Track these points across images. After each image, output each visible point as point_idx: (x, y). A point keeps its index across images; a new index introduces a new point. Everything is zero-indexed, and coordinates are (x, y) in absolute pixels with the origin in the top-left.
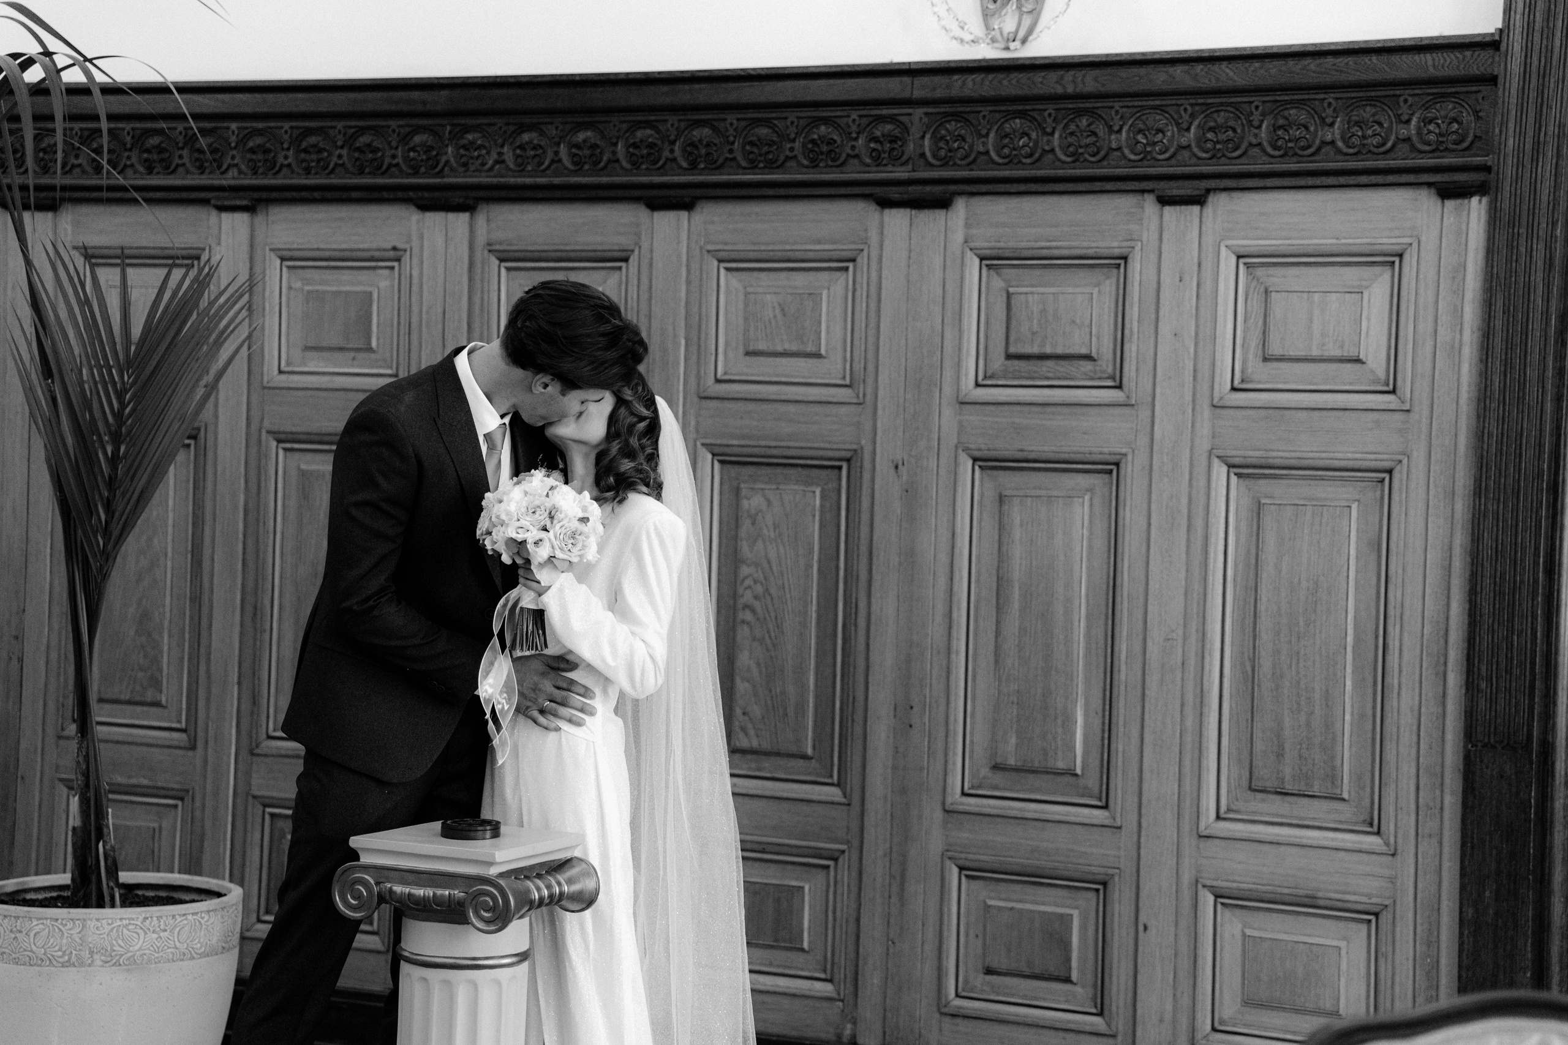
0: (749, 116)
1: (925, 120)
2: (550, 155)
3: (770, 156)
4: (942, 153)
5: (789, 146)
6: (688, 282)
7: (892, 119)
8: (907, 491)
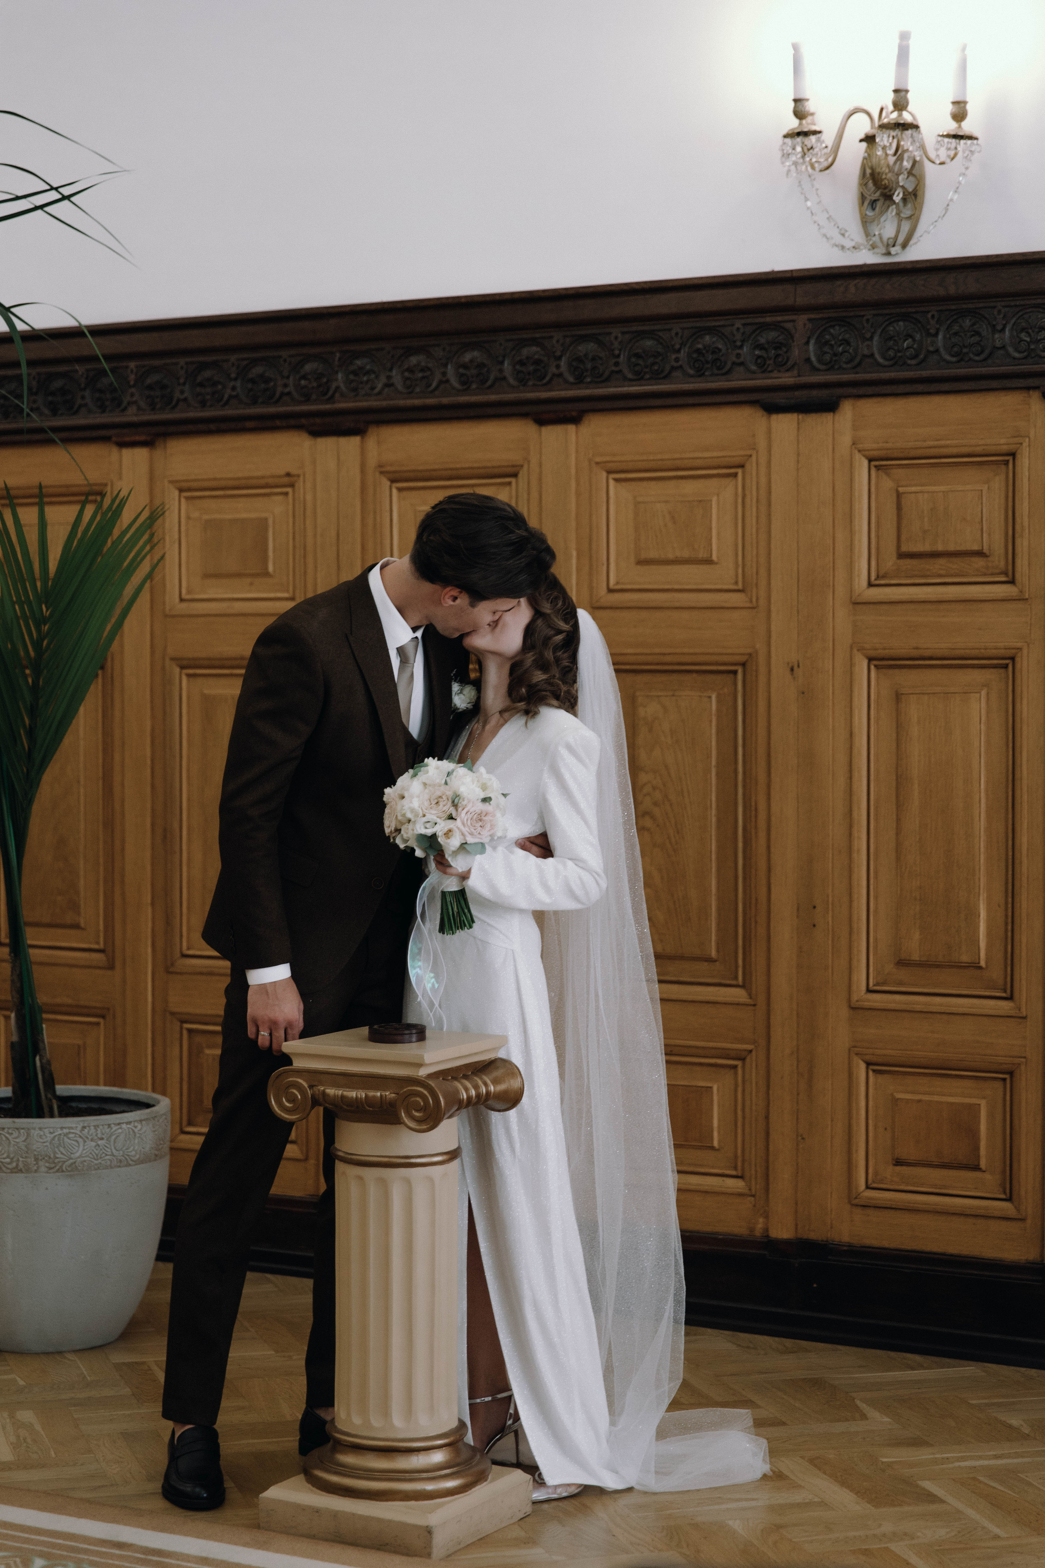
0: (634, 329)
1: (809, 325)
2: (438, 376)
3: (656, 368)
4: (827, 357)
5: (674, 356)
6: (578, 494)
7: (776, 326)
8: (803, 693)
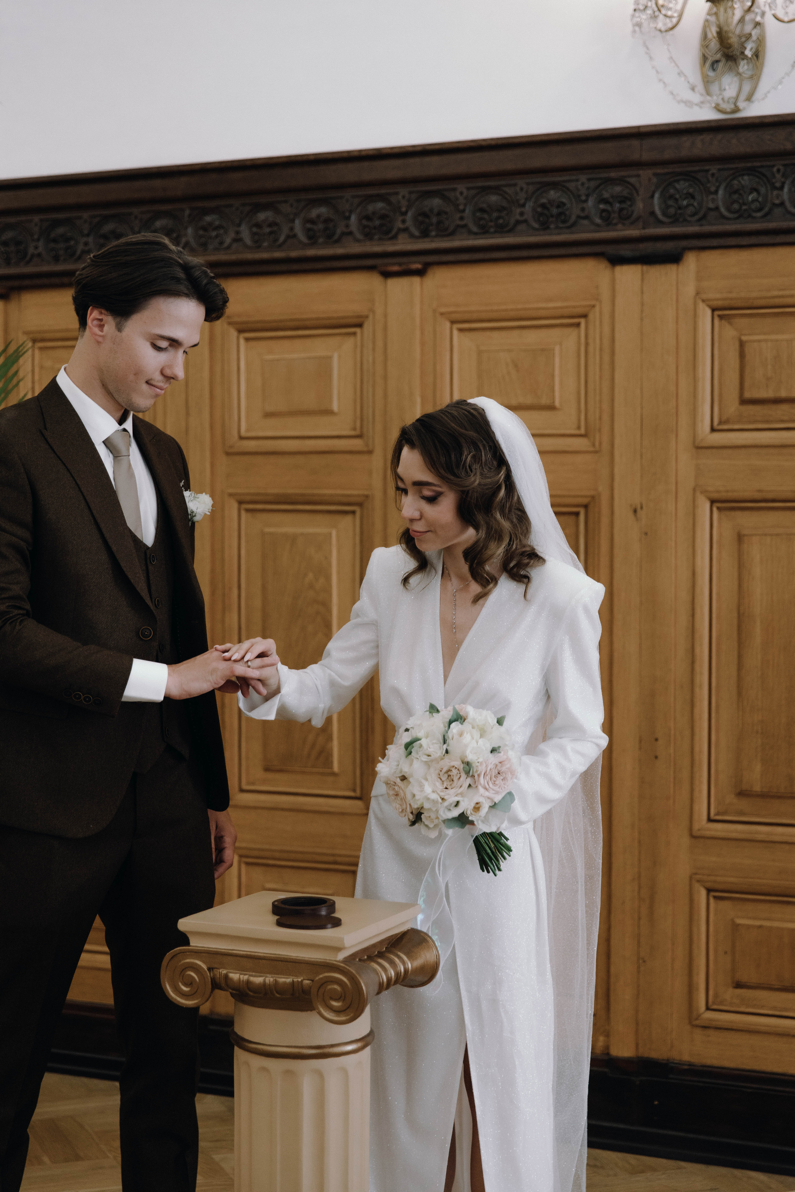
0: (480, 184)
1: (655, 180)
2: (285, 231)
3: (501, 221)
4: (672, 211)
5: (518, 210)
6: (423, 344)
7: (622, 181)
8: (646, 534)
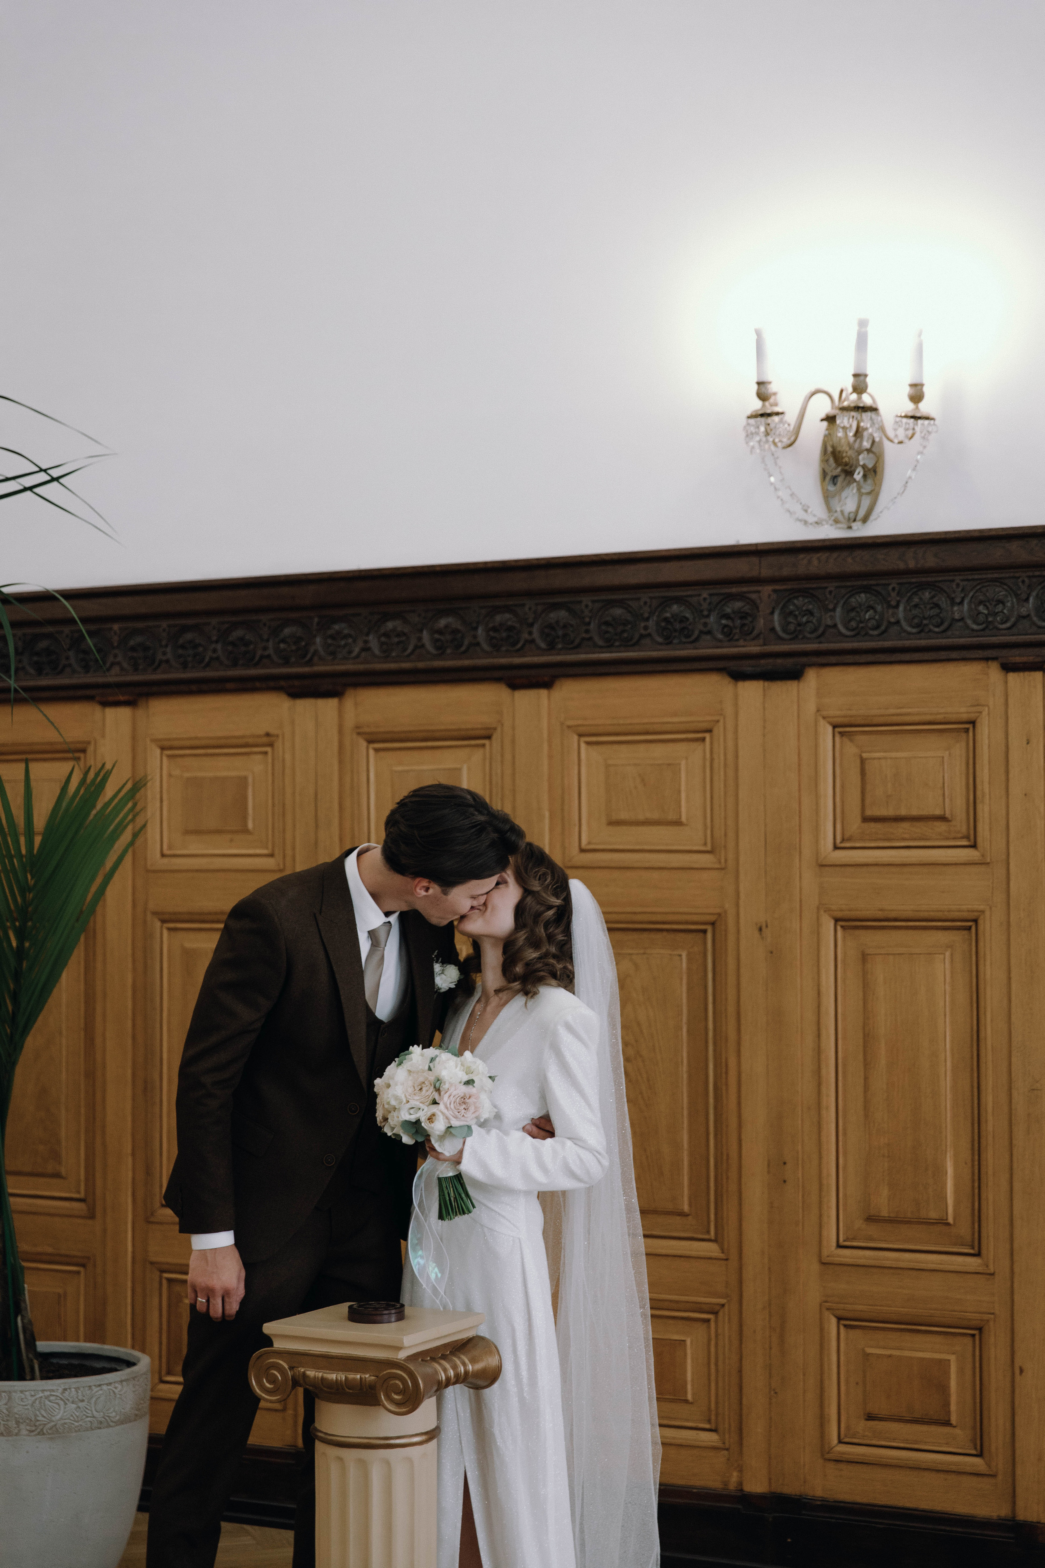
0: (604, 597)
1: (774, 596)
2: (413, 641)
3: (625, 635)
4: (792, 627)
5: (643, 624)
6: (550, 757)
7: (741, 597)
8: (772, 952)
